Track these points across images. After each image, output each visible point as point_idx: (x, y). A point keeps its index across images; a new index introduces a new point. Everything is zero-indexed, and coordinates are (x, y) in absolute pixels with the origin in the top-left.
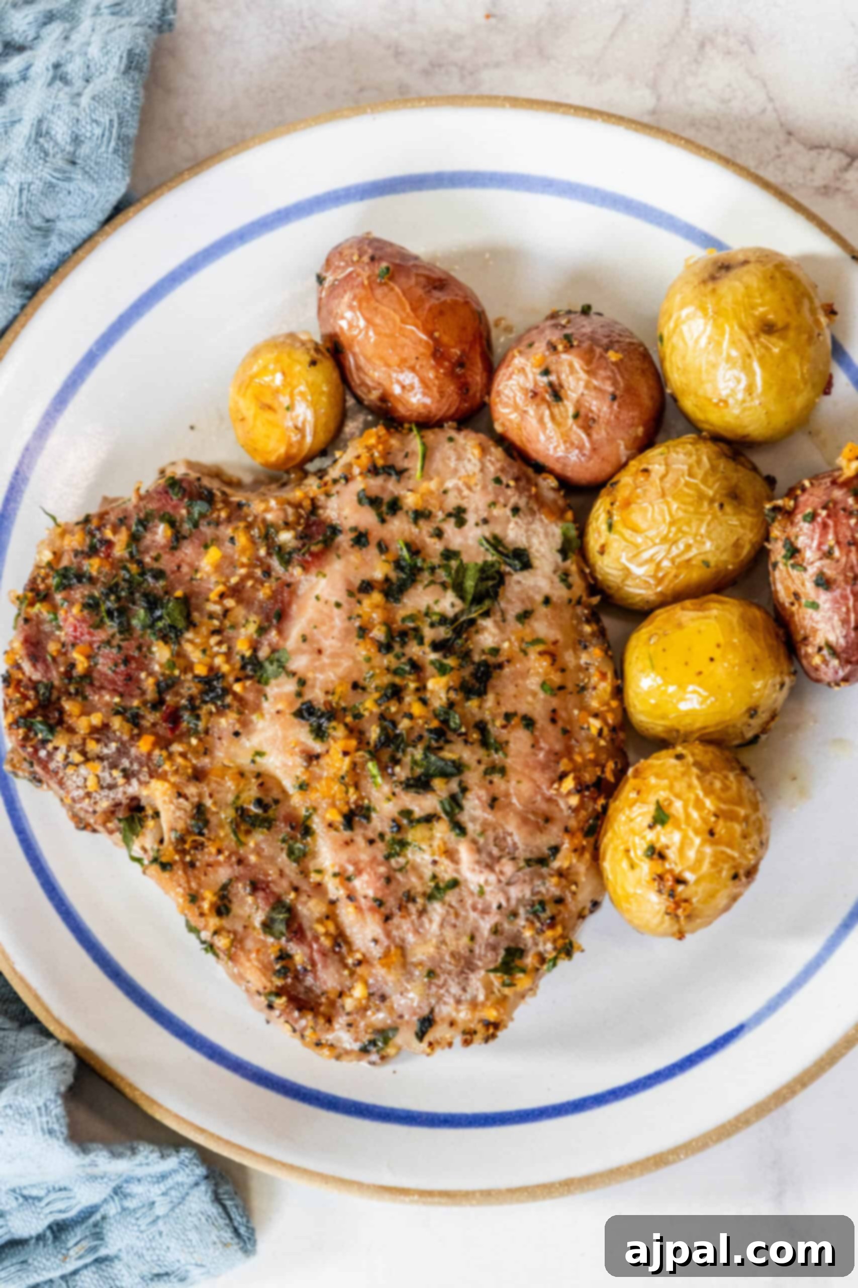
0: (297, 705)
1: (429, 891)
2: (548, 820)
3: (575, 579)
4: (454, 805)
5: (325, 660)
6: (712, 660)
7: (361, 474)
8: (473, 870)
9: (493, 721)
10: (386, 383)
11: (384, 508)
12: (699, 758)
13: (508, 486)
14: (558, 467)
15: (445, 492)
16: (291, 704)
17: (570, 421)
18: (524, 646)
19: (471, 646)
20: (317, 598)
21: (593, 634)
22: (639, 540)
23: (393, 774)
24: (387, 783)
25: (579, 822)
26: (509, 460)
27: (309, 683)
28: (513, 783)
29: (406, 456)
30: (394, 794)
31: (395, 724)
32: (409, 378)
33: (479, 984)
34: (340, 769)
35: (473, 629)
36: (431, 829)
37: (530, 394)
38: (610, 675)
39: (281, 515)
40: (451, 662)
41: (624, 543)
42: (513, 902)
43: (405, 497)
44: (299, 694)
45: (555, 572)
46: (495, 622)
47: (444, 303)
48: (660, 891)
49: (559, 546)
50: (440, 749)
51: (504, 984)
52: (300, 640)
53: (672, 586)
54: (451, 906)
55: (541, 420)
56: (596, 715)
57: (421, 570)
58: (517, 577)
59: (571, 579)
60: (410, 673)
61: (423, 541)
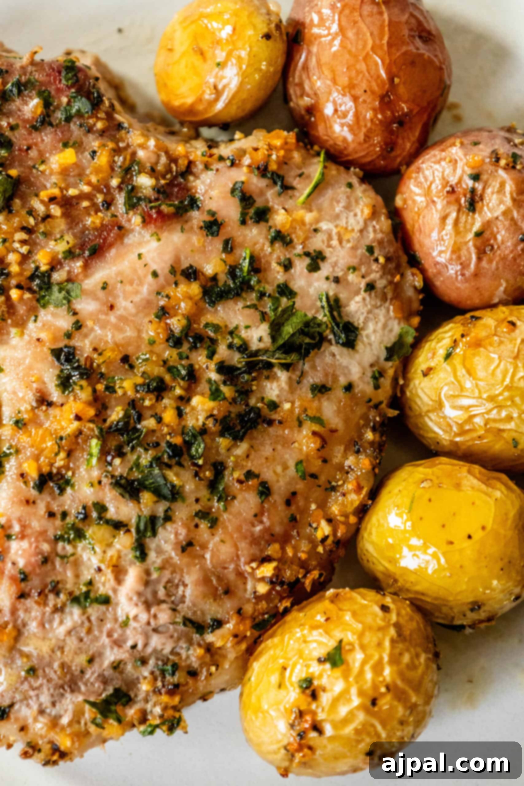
0: (61, 345)
1: (77, 593)
2: (227, 592)
3: (386, 383)
4: (149, 528)
5: (112, 318)
6: (470, 537)
7: (249, 166)
8: (131, 599)
9: (233, 470)
10: (323, 98)
11: (252, 211)
12: (402, 621)
13: (376, 260)
14: (431, 271)
15: (316, 230)
16: (55, 339)
17: (470, 236)
18: (303, 416)
19: (254, 388)
20: (140, 256)
21: (372, 444)
22: (468, 384)
23: (110, 464)
24: (100, 469)
25: (255, 610)
26: (392, 236)
27: (84, 330)
28: (217, 539)
29: (300, 175)
30: (100, 482)
31: (140, 418)
32: (348, 104)
33: (71, 707)
34: (63, 428)
35: (265, 373)
36: (114, 537)
37: (448, 189)
38: (365, 491)
39: (153, 159)
40: (227, 391)
41: (452, 379)
42: (149, 650)
43: (276, 212)
44: (69, 336)
45: (372, 365)
46: (290, 378)
47: (422, 55)
48: (292, 726)
49: (389, 345)
50: (169, 467)
51: (93, 721)
52: (101, 285)
53: (470, 443)
54: (89, 619)
55: (444, 219)
56: (330, 521)
57: (251, 288)
58: (334, 349)
59: (382, 380)
60: (183, 379)
61: (269, 263)
